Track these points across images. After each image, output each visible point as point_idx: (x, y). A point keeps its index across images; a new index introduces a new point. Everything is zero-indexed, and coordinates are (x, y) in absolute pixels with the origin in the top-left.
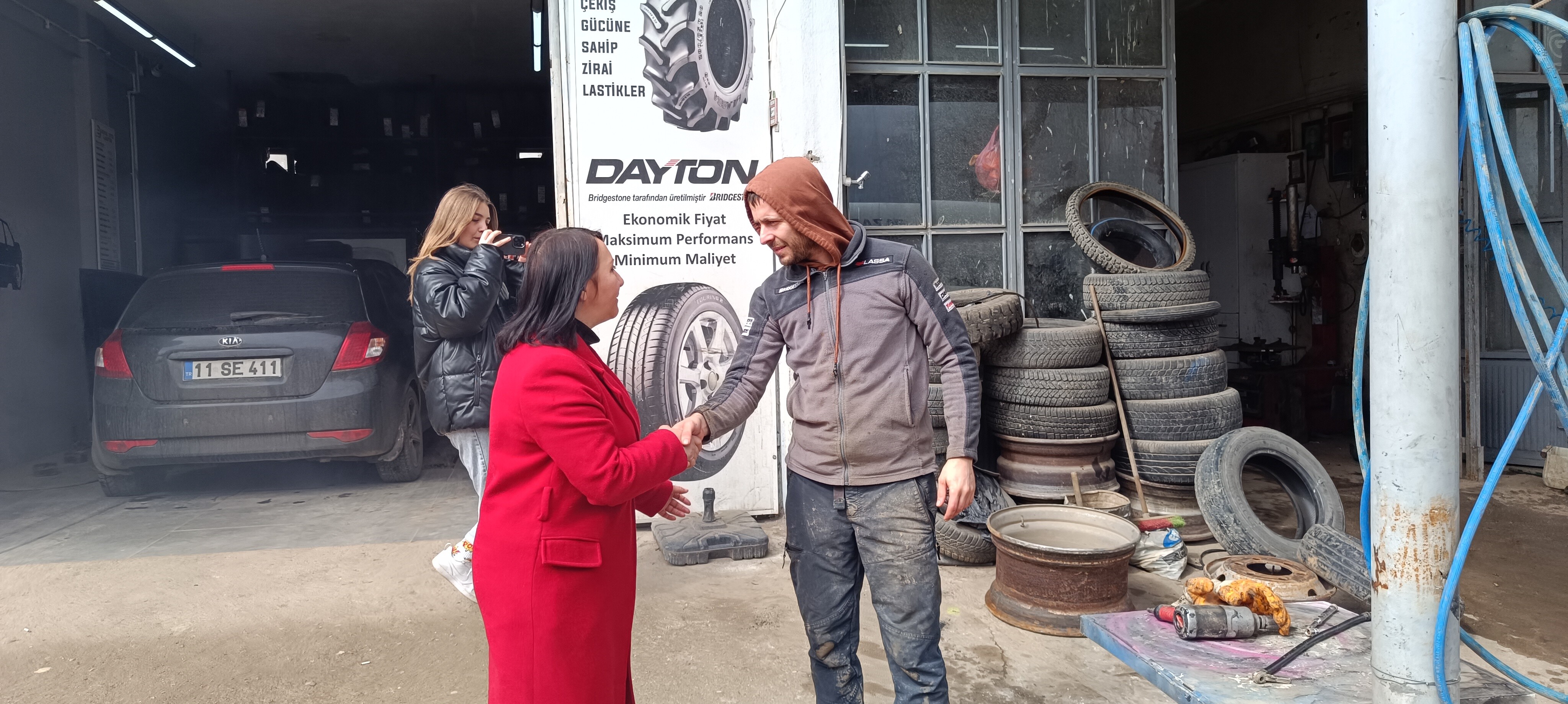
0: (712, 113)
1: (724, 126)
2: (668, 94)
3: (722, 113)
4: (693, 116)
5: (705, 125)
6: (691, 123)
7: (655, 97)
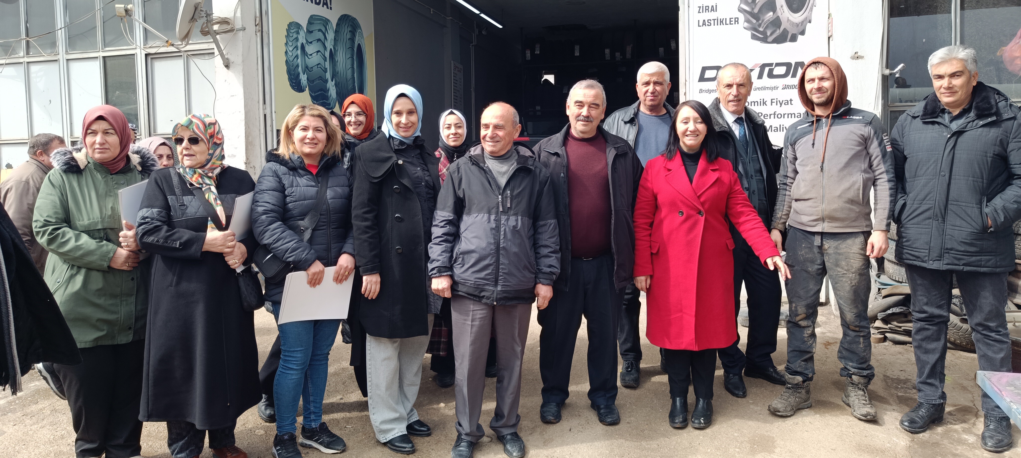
0: (785, 32)
1: (794, 39)
2: (754, 21)
3: (792, 31)
4: (771, 34)
5: (781, 39)
6: (770, 39)
7: (746, 24)
